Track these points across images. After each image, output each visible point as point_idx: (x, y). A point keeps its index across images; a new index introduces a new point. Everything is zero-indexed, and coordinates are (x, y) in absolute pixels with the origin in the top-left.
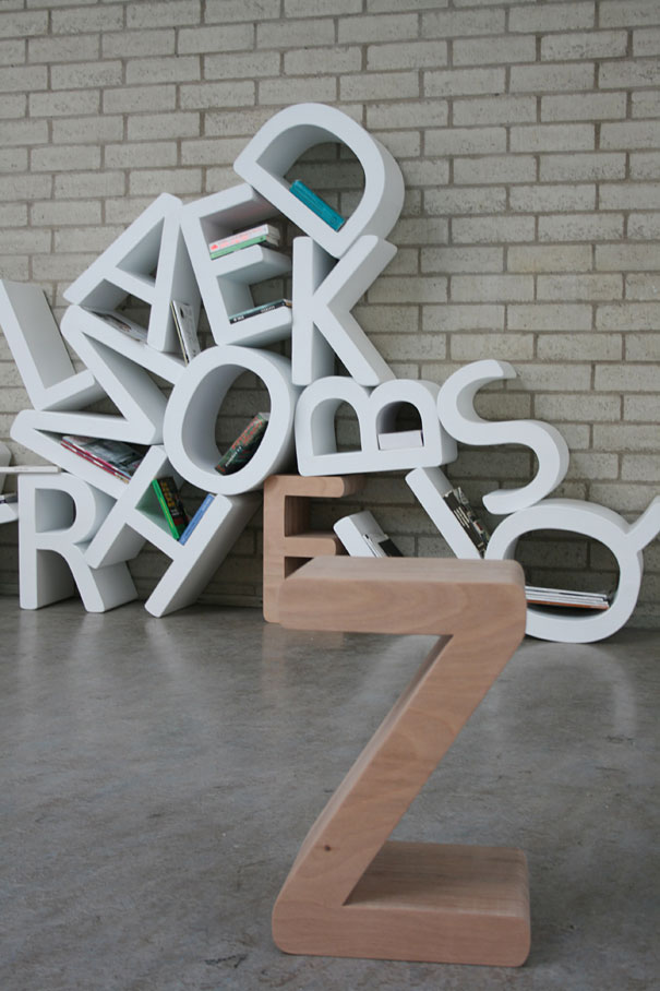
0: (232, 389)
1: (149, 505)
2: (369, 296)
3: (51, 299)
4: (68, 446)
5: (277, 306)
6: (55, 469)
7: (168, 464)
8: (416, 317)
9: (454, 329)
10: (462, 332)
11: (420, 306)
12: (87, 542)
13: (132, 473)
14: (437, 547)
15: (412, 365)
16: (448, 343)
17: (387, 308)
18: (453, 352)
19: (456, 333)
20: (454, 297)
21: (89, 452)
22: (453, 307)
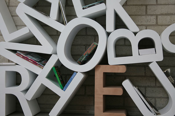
0: (77, 35)
1: (51, 77)
2: (127, 2)
3: (8, 3)
4: (19, 55)
5: (101, 3)
6: (14, 64)
7: (58, 61)
8: (145, 10)
9: (159, 13)
10: (162, 15)
11: (146, 6)
12: (27, 90)
13: (44, 65)
14: (153, 91)
15: (143, 27)
16: (157, 19)
17: (134, 6)
18: (158, 21)
19: (159, 15)
20: (159, 3)
21: (27, 57)
22: (158, 6)
